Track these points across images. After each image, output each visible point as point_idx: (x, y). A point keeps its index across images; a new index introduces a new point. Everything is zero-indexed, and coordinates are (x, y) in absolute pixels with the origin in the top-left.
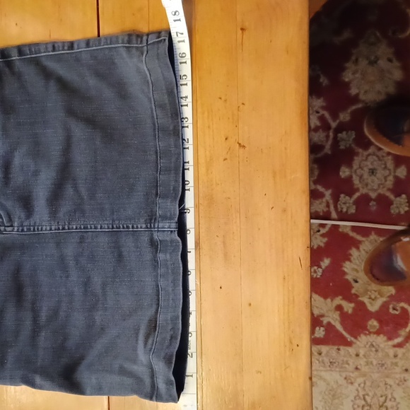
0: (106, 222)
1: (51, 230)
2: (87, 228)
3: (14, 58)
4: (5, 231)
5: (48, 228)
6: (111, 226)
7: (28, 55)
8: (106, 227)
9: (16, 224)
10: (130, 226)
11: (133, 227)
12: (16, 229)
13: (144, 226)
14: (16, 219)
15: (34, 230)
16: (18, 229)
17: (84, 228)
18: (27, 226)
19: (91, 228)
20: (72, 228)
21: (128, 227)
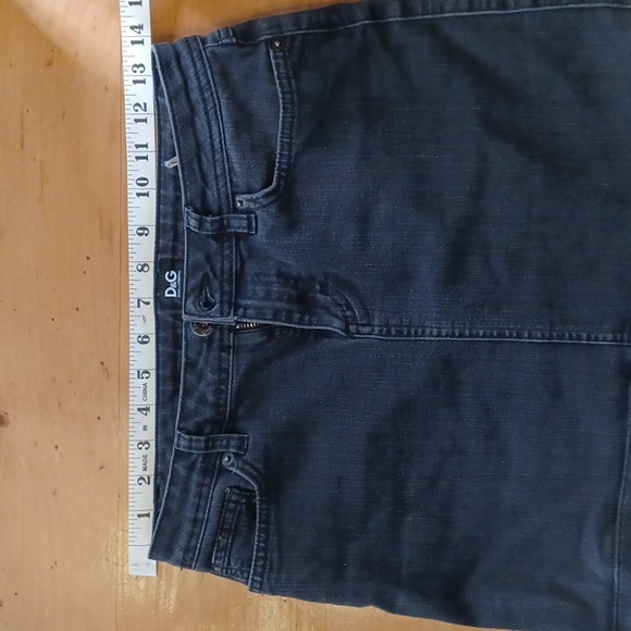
0: (540, 327)
1: (439, 335)
2: (503, 336)
3: (393, 19)
4: (358, 333)
5: (435, 331)
6: (547, 335)
7: (418, 15)
8: (539, 335)
9: (376, 322)
10: (584, 335)
11: (588, 338)
12: (377, 330)
13: (610, 336)
14: (377, 313)
15: (409, 334)
16: (381, 331)
17: (499, 336)
18: (395, 326)
19: (511, 336)
20: (477, 335)
21: (579, 338)
